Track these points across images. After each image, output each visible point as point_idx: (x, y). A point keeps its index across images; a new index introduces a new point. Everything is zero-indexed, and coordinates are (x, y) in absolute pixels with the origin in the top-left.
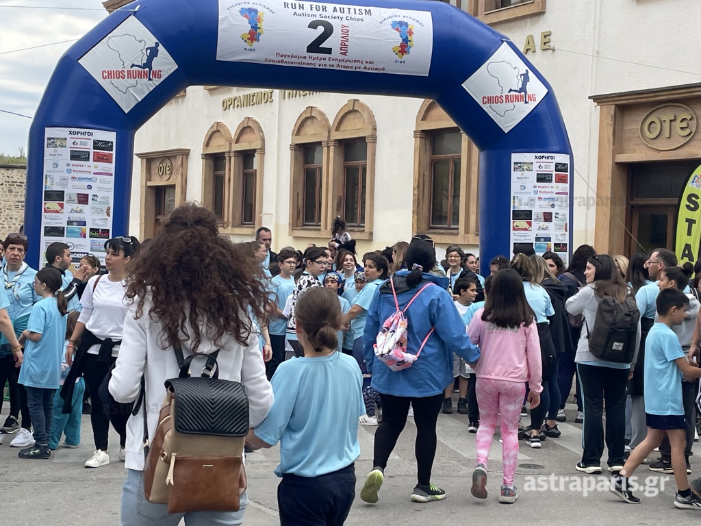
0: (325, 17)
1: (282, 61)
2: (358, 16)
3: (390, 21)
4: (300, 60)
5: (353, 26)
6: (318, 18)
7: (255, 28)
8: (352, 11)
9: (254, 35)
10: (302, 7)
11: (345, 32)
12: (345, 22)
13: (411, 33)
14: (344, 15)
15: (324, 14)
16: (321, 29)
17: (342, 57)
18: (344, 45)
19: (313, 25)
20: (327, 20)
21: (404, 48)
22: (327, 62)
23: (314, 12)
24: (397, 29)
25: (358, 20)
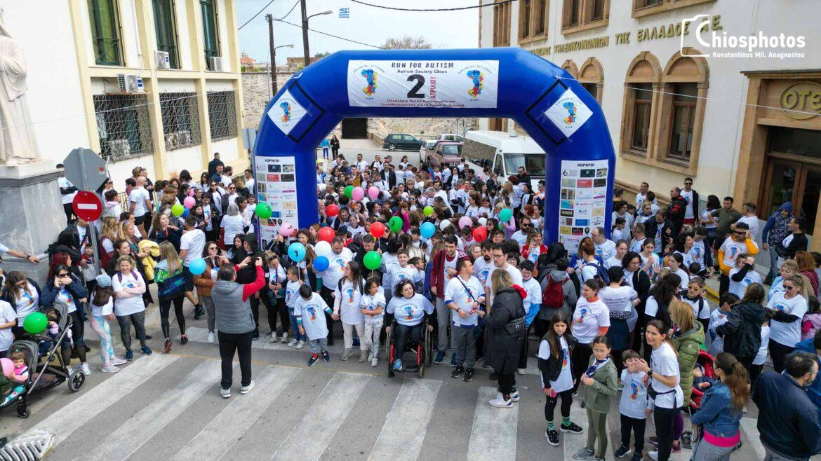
0: (420, 72)
1: (393, 104)
2: (443, 69)
3: (467, 71)
4: (404, 103)
5: (439, 77)
6: (414, 73)
7: (371, 84)
8: (439, 65)
9: (371, 88)
10: (404, 65)
11: (433, 82)
12: (433, 75)
13: (481, 79)
14: (433, 70)
15: (419, 69)
16: (416, 82)
17: (432, 99)
18: (432, 91)
19: (411, 78)
20: (421, 74)
21: (477, 90)
22: (422, 103)
23: (413, 69)
24: (471, 77)
25: (443, 72)
